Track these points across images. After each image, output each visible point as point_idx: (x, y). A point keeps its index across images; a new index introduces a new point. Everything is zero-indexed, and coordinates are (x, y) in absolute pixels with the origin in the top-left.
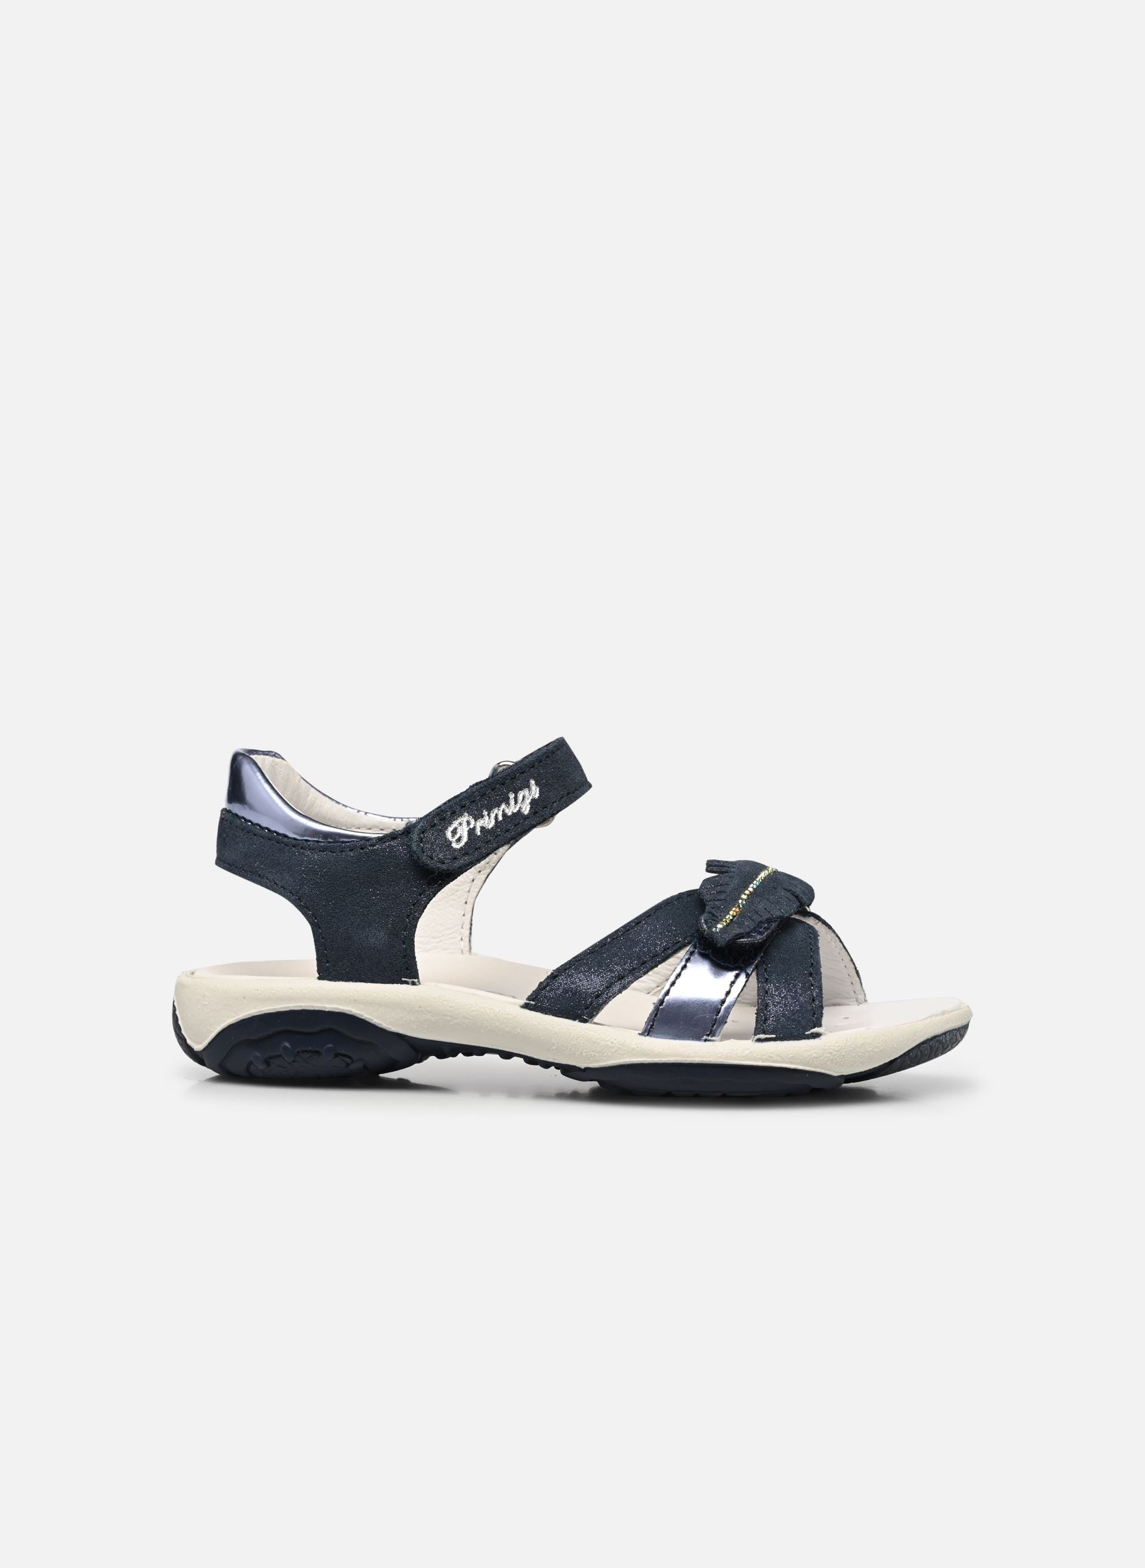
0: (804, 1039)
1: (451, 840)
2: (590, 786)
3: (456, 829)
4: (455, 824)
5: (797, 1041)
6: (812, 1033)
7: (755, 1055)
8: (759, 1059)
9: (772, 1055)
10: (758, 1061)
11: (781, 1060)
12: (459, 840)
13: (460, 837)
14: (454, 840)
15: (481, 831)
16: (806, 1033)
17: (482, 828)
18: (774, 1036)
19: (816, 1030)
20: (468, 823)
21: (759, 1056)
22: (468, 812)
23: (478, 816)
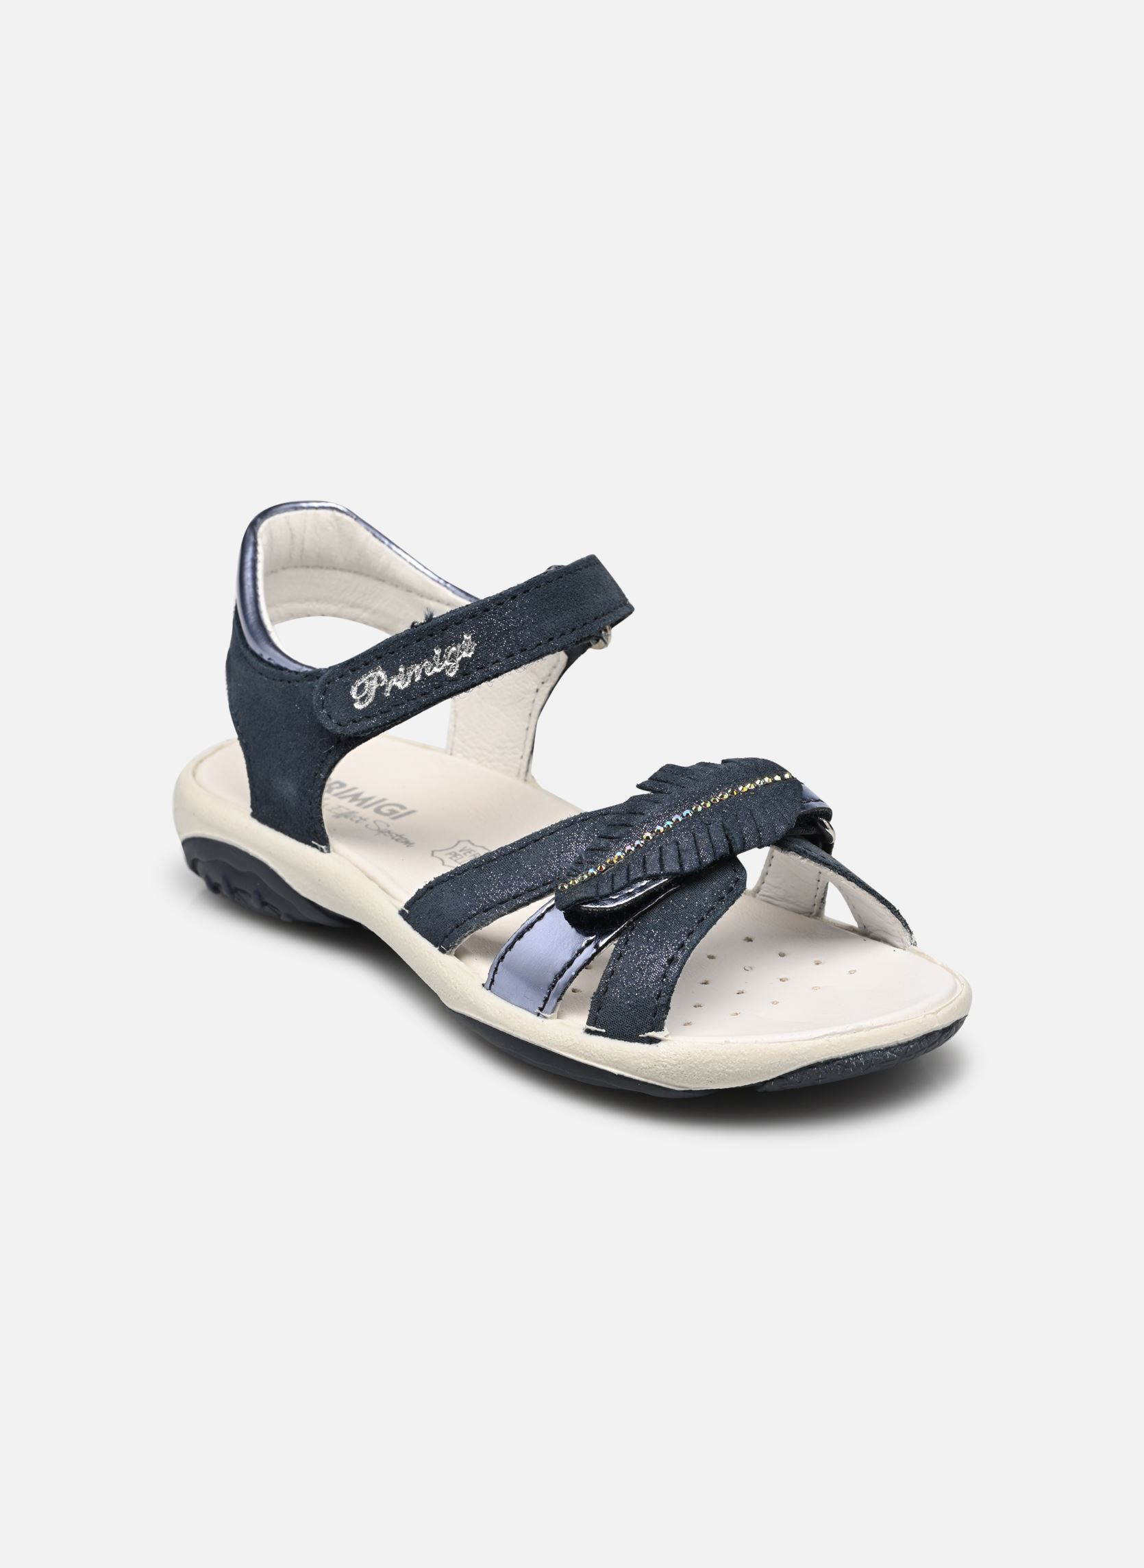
0: (638, 1042)
1: (354, 697)
2: (631, 610)
3: (363, 685)
4: (364, 679)
5: (628, 1043)
6: (648, 1037)
7: (578, 1048)
8: (581, 1055)
9: (595, 1054)
10: (580, 1056)
11: (605, 1062)
12: (362, 700)
13: (366, 695)
14: (358, 698)
15: (391, 692)
16: (642, 1036)
17: (395, 688)
18: (604, 1031)
19: (653, 1034)
20: (379, 680)
21: (581, 1051)
22: (382, 667)
23: (392, 672)
